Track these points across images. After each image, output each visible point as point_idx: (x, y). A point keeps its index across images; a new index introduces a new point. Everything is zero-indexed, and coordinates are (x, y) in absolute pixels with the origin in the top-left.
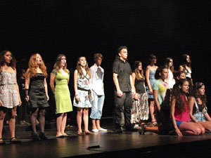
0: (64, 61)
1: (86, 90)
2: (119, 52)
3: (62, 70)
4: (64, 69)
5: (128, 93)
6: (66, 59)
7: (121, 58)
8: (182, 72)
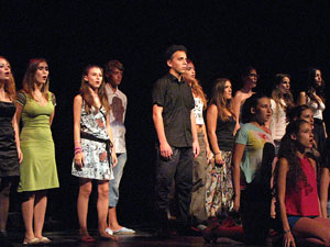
0: (43, 73)
1: (101, 140)
2: (170, 57)
3: (38, 94)
4: (42, 91)
5: (185, 150)
6: (49, 69)
7: (173, 72)
8: (306, 107)
